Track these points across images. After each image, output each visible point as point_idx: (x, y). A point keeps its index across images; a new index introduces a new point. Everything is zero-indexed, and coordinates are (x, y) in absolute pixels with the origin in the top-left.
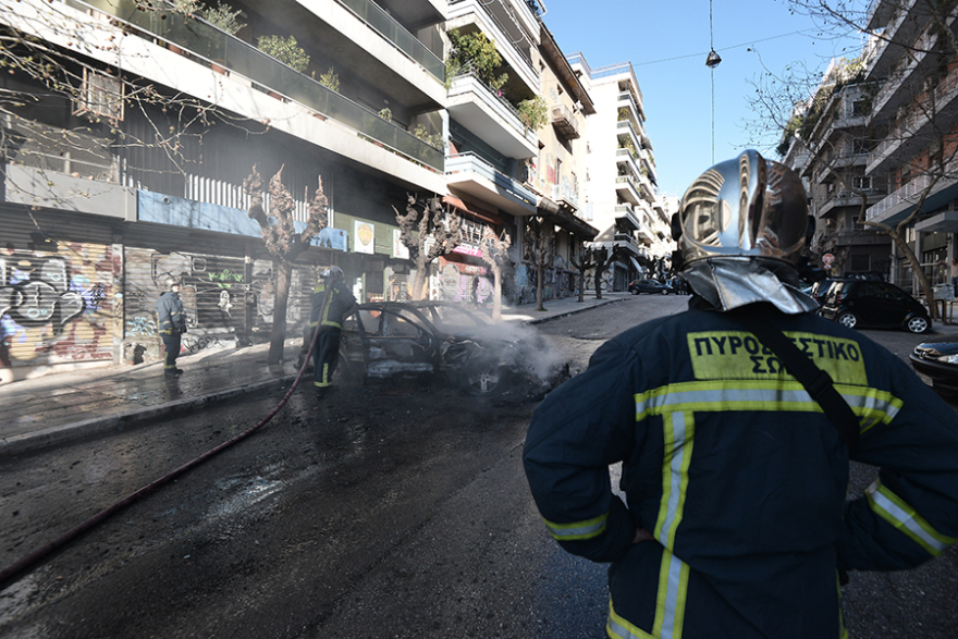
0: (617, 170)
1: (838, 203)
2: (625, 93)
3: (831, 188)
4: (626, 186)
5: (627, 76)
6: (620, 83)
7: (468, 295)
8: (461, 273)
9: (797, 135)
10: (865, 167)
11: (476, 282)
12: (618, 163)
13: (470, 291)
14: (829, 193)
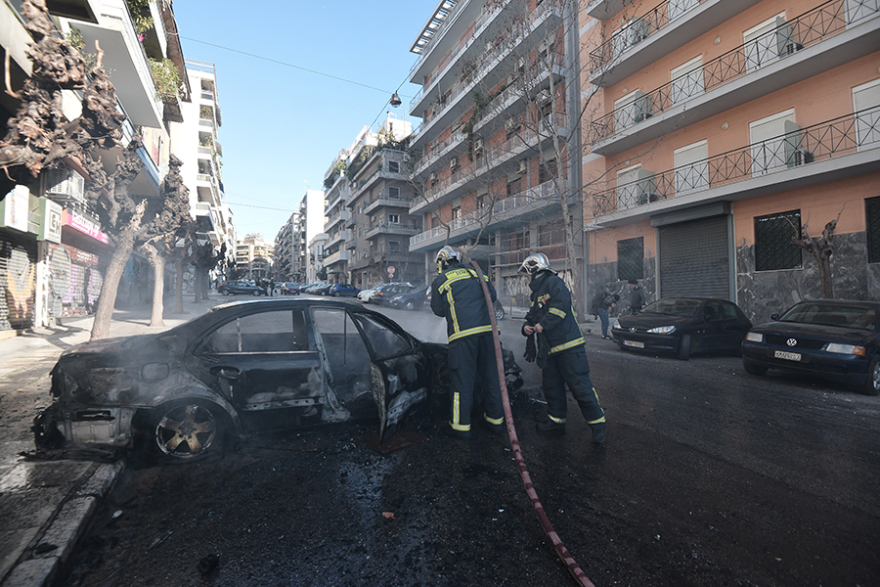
0: (197, 168)
1: (382, 231)
2: (207, 93)
3: (373, 219)
4: (207, 184)
5: (210, 77)
6: (203, 82)
7: (79, 296)
8: (73, 263)
9: (342, 175)
10: (408, 209)
11: (87, 275)
12: (199, 160)
13: (82, 289)
14: (371, 223)
